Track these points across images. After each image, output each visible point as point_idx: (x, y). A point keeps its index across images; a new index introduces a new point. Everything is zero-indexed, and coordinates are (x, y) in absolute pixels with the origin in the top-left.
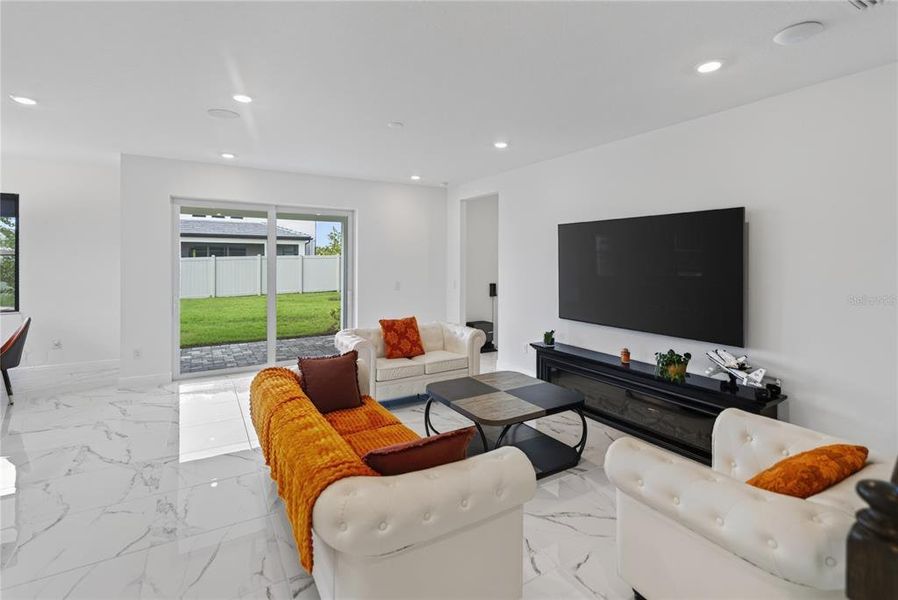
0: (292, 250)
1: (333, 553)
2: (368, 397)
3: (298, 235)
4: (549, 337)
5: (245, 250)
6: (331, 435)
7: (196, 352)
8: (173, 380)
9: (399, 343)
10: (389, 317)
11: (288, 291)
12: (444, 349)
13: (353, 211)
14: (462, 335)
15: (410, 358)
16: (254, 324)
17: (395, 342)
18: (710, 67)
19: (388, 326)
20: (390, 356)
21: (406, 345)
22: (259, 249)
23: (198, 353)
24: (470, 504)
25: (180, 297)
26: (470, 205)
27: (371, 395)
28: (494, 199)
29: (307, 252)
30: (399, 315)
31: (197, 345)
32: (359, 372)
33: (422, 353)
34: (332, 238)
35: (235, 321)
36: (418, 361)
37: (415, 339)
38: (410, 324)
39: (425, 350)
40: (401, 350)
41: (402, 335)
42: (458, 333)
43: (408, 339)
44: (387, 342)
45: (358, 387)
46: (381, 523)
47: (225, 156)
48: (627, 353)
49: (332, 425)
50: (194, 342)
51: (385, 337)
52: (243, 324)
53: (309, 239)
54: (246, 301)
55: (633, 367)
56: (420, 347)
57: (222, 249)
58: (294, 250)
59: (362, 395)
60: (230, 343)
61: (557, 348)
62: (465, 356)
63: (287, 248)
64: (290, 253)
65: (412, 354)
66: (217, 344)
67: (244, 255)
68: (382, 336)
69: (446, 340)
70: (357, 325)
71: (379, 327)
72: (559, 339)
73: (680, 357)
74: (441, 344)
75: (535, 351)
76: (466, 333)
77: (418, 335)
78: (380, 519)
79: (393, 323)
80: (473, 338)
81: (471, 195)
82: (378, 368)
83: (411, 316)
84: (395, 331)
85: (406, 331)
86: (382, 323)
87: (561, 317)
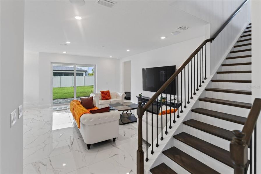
0: (82, 74)
1: (84, 125)
3: (83, 70)
4: (140, 95)
5: (68, 74)
7: (56, 101)
8: (51, 106)
10: (103, 90)
11: (80, 86)
13: (95, 65)
15: (108, 100)
16: (71, 94)
17: (104, 96)
18: (163, 38)
19: (103, 93)
20: (103, 99)
21: (106, 97)
22: (72, 74)
23: (57, 101)
24: (107, 118)
25: (53, 87)
26: (125, 63)
27: (96, 106)
28: (130, 62)
29: (86, 75)
30: (105, 90)
31: (56, 99)
33: (111, 99)
34: (93, 71)
35: (65, 93)
36: (109, 100)
38: (108, 92)
40: (105, 98)
41: (106, 95)
42: (120, 94)
43: (107, 95)
44: (102, 96)
45: (93, 104)
47: (64, 53)
50: (55, 98)
52: (68, 94)
53: (87, 71)
54: (69, 88)
56: (110, 97)
57: (62, 74)
59: (94, 106)
60: (65, 98)
61: (142, 97)
62: (120, 99)
63: (80, 74)
64: (81, 75)
66: (61, 99)
67: (68, 76)
68: (101, 95)
69: (117, 96)
70: (96, 93)
71: (100, 93)
72: (142, 95)
73: (164, 98)
74: (116, 97)
75: (137, 98)
76: (121, 94)
77: (110, 95)
78: (91, 119)
79: (104, 92)
80: (123, 95)
81: (125, 61)
82: (100, 102)
83: (108, 90)
84: (104, 94)
85: (107, 94)
86: (101, 92)
87: (143, 90)
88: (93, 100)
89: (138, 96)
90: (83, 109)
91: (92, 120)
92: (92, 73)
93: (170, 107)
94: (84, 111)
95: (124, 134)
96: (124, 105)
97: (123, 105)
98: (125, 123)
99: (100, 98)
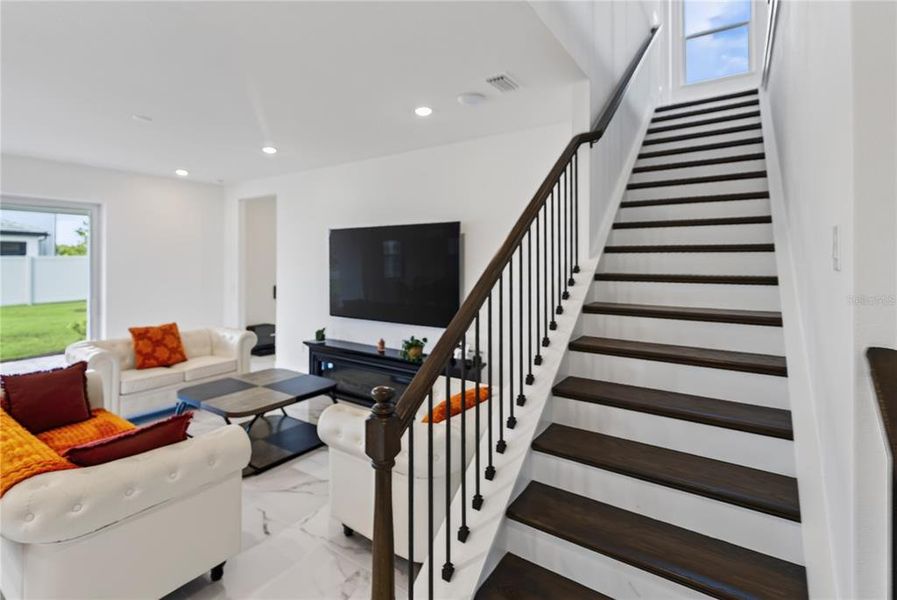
0: (17, 248)
1: (24, 545)
2: (101, 410)
3: (27, 229)
4: (320, 335)
6: (30, 444)
9: (154, 351)
10: (142, 324)
11: (8, 303)
12: (212, 354)
13: (99, 206)
14: (231, 338)
15: (167, 365)
17: (149, 350)
18: (424, 112)
19: (140, 335)
20: (142, 366)
21: (162, 353)
24: (179, 476)
26: (251, 204)
27: (106, 407)
29: (43, 252)
30: (155, 321)
32: (89, 383)
33: (184, 360)
34: (82, 234)
36: (177, 369)
37: (175, 345)
38: (170, 331)
39: (187, 357)
40: (157, 359)
41: (158, 343)
43: (165, 346)
44: (139, 352)
45: (87, 399)
46: (75, 505)
48: (382, 343)
49: (47, 443)
51: (137, 345)
53: (45, 235)
55: (387, 354)
56: (181, 353)
58: (20, 249)
59: (93, 407)
61: (328, 344)
62: (233, 359)
63: (8, 246)
64: (13, 253)
65: (170, 362)
68: (133, 346)
69: (214, 345)
70: (104, 337)
71: (129, 336)
72: (328, 335)
73: (418, 341)
74: (208, 349)
75: (307, 348)
76: (234, 336)
77: (179, 342)
78: (74, 503)
79: (147, 330)
80: (243, 340)
81: (246, 196)
82: (124, 381)
83: (170, 322)
84: (150, 339)
85: (163, 339)
86: (132, 331)
87: (332, 314)
88: (85, 379)
89: (312, 338)
90: (21, 445)
91: (84, 509)
92: (75, 244)
93: (460, 380)
94: (20, 457)
95: (265, 527)
96: (255, 383)
97: (252, 386)
98: (260, 467)
99: (129, 361)
